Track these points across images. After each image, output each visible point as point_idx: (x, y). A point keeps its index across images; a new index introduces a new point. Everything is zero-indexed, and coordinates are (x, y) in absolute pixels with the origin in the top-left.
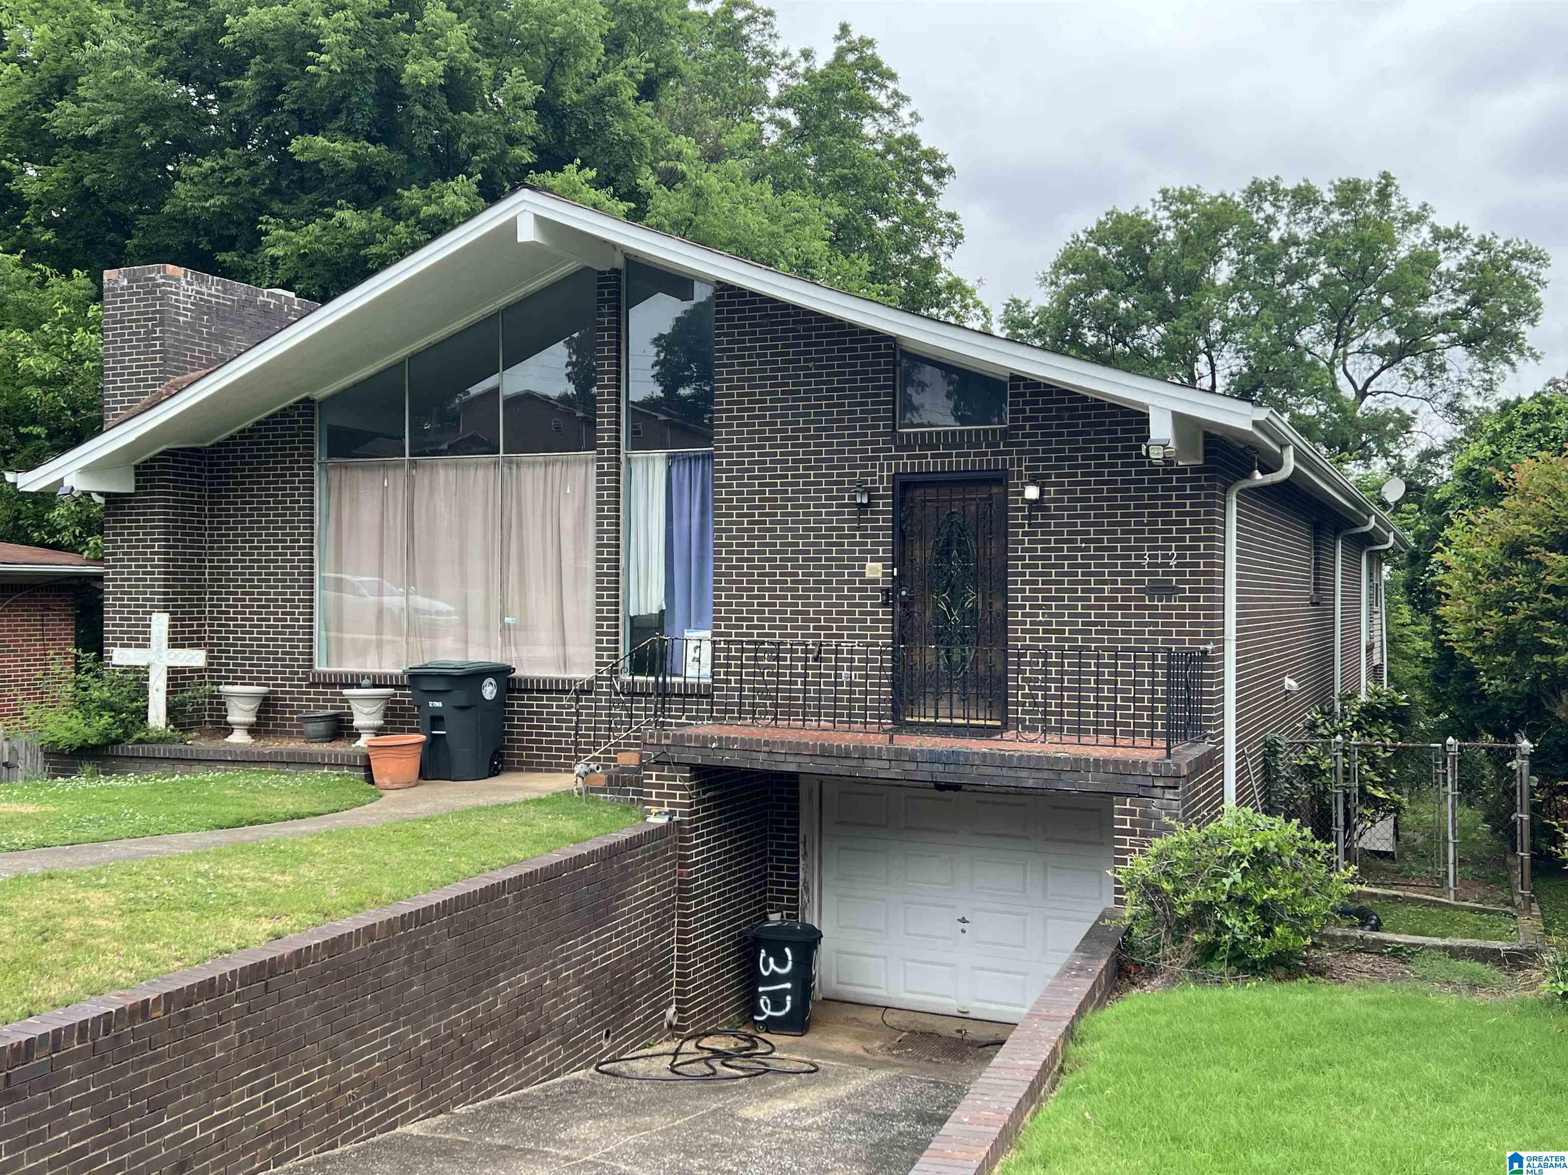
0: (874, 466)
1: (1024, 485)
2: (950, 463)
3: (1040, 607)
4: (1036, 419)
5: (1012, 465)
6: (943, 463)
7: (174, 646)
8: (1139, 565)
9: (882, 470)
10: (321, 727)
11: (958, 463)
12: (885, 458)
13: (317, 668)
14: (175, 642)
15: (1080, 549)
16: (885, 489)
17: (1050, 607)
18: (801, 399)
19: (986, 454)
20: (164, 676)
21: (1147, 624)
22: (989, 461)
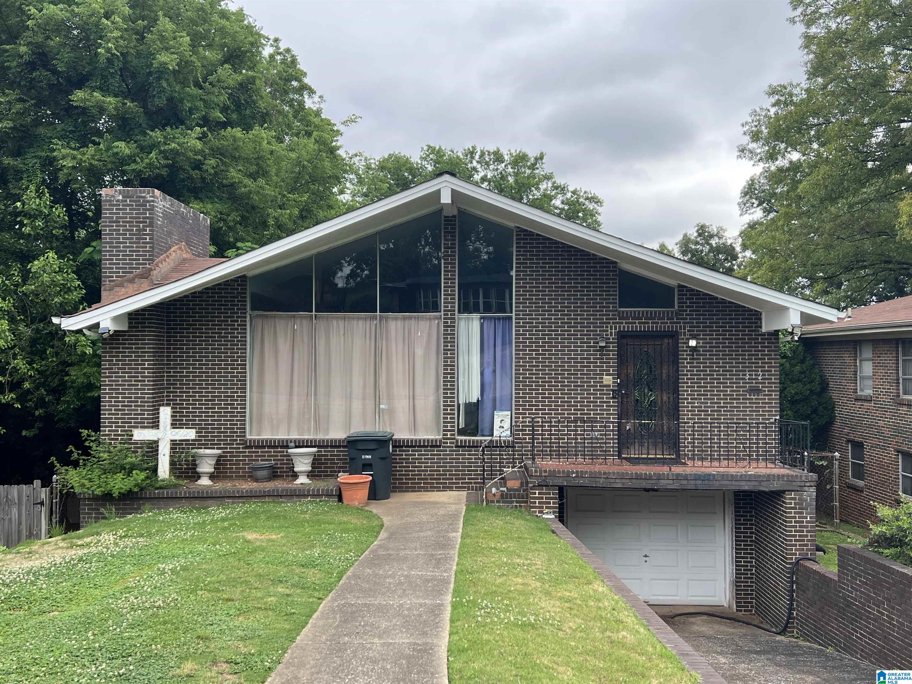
0: (607, 327)
1: (688, 339)
2: (648, 327)
3: (696, 399)
4: (692, 307)
5: (681, 329)
6: (644, 327)
7: (173, 428)
8: (744, 379)
9: (611, 329)
10: (265, 473)
11: (653, 327)
12: (613, 323)
13: (248, 437)
14: (174, 426)
15: (715, 371)
16: (613, 339)
17: (701, 399)
18: (566, 291)
19: (667, 323)
20: (168, 447)
21: (747, 407)
22: (668, 326)
